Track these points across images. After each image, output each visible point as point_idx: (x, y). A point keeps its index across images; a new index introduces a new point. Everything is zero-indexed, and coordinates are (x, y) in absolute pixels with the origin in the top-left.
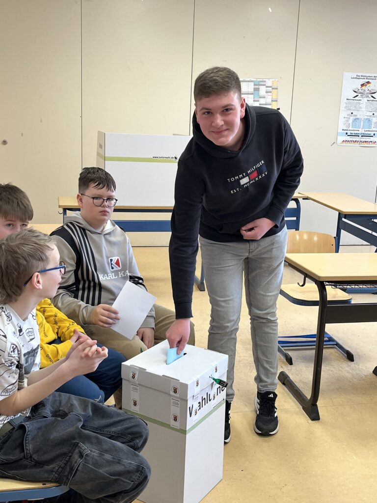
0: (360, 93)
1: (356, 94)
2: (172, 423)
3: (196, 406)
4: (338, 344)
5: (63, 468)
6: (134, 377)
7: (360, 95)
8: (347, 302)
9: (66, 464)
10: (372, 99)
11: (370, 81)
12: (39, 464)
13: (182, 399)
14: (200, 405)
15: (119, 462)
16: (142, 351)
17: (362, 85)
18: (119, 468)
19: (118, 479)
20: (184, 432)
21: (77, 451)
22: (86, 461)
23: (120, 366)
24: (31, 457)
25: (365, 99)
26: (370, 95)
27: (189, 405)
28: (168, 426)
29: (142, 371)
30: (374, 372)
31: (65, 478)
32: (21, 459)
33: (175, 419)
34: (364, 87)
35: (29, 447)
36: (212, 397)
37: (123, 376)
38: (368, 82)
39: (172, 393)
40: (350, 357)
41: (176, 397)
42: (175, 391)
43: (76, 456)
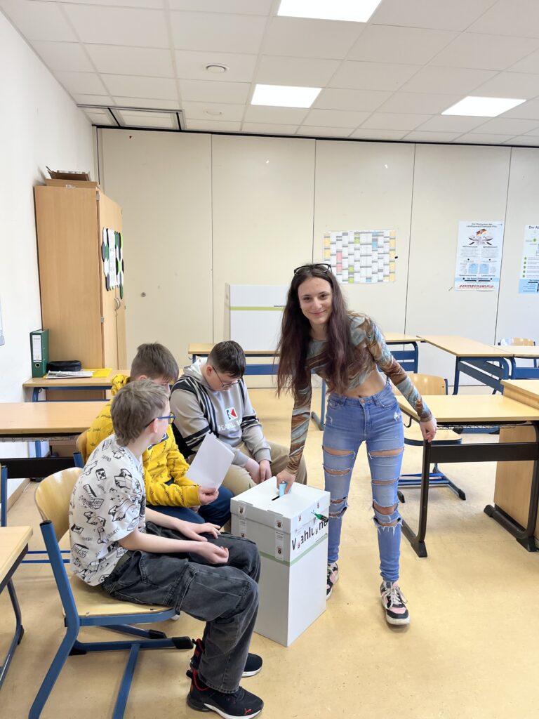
0: (476, 240)
1: (472, 241)
2: (277, 555)
3: (299, 540)
4: (450, 483)
5: (176, 588)
6: (241, 511)
7: (476, 242)
8: (457, 442)
9: (178, 584)
10: (489, 245)
11: (485, 228)
12: (154, 585)
13: (285, 533)
14: (303, 539)
15: (226, 579)
16: (250, 488)
17: (478, 233)
18: (226, 584)
19: (226, 594)
20: (287, 564)
21: (187, 571)
22: (196, 580)
23: (229, 500)
24: (147, 579)
25: (481, 246)
26: (486, 242)
27: (292, 538)
28: (273, 558)
29: (249, 506)
30: (485, 511)
31: (178, 596)
32: (138, 582)
33: (280, 552)
34: (479, 235)
35: (145, 570)
36: (314, 531)
37: (232, 510)
38: (484, 230)
39: (276, 527)
40: (462, 496)
41: (280, 531)
42: (279, 526)
43: (187, 576)
